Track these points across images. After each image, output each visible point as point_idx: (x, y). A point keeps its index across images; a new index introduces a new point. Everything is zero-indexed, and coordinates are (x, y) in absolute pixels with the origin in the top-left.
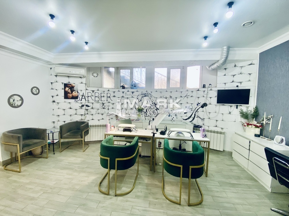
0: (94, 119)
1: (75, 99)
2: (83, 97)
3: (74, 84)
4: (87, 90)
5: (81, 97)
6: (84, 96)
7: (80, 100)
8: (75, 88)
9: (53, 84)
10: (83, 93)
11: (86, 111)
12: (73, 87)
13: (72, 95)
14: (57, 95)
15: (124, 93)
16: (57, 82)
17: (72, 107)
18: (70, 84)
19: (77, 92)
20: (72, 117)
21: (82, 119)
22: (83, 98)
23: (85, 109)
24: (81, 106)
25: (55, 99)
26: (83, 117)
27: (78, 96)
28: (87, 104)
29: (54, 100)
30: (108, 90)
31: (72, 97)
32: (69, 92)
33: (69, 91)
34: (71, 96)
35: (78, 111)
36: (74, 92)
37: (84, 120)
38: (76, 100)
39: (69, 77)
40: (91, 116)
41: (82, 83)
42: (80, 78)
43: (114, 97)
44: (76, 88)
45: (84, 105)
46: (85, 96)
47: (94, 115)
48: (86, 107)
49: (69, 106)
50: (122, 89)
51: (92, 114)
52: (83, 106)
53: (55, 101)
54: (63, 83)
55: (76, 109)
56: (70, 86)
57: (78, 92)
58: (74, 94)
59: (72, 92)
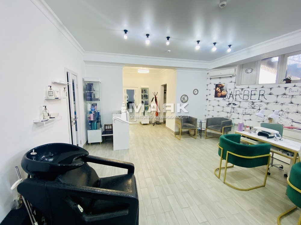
0: (239, 118)
2: (231, 96)
4: (236, 88)
5: (229, 96)
7: (228, 98)
8: (224, 88)
9: (208, 86)
10: (231, 92)
11: (232, 109)
12: (223, 87)
13: (221, 94)
14: (210, 95)
15: (288, 89)
16: (211, 84)
17: (220, 105)
18: (221, 84)
20: (219, 113)
23: (232, 107)
24: (228, 104)
25: (208, 97)
27: (226, 94)
28: (234, 103)
30: (262, 86)
31: (221, 96)
33: (219, 91)
34: (220, 95)
35: (224, 108)
36: (223, 91)
37: (229, 117)
38: (224, 98)
39: (220, 78)
40: (237, 115)
41: (231, 82)
43: (270, 94)
46: (233, 94)
48: (233, 105)
49: (218, 103)
50: (286, 83)
51: (239, 113)
52: (230, 104)
53: (208, 99)
56: (221, 86)
58: (223, 93)
59: (221, 91)
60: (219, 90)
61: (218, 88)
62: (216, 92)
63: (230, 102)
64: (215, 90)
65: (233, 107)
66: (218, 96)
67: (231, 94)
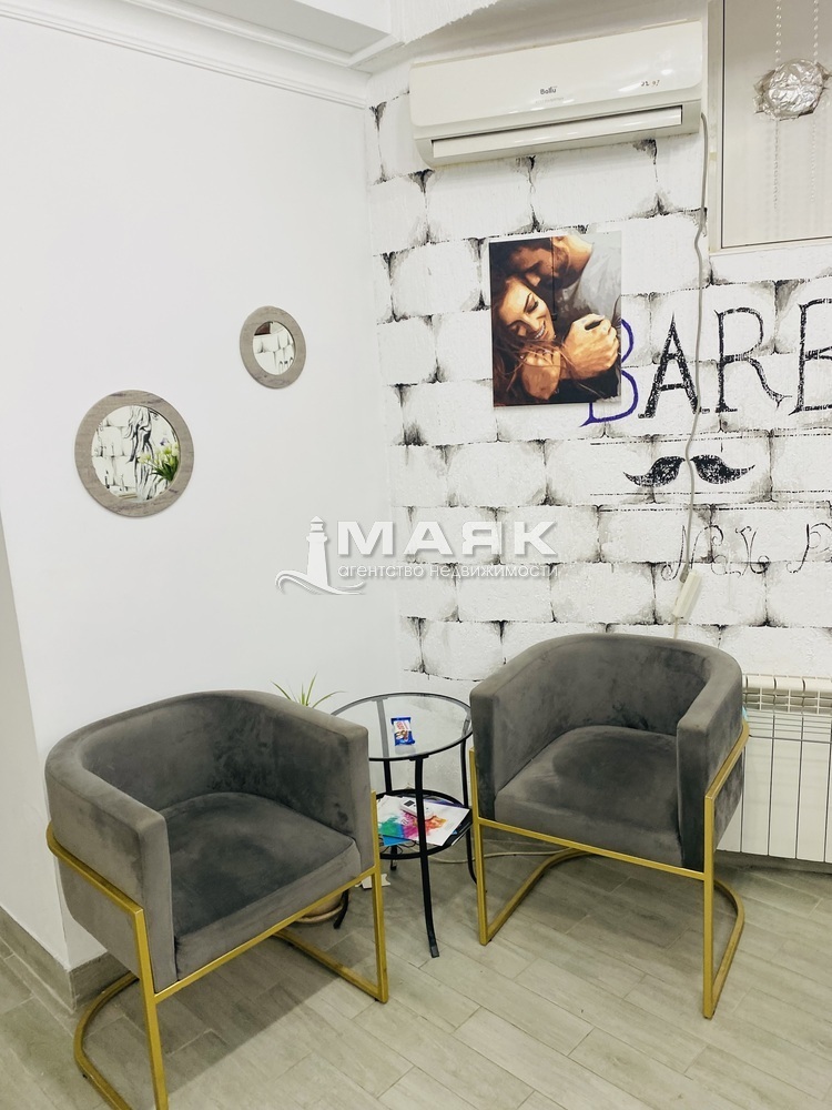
0: (777, 613)
1: (591, 400)
2: (673, 374)
3: (582, 229)
4: (711, 281)
5: (645, 375)
6: (683, 365)
7: (642, 407)
9: (401, 267)
10: (673, 330)
11: (699, 525)
12: (570, 272)
13: (567, 366)
14: (436, 378)
16: (428, 238)
17: (559, 491)
18: (546, 244)
19: (606, 324)
20: (565, 587)
21: (661, 612)
22: (667, 381)
23: (694, 507)
24: (644, 468)
25: (425, 408)
26: (667, 594)
27: (619, 361)
28: (712, 452)
29: (410, 421)
31: (562, 383)
32: (531, 333)
33: (539, 320)
34: (555, 372)
35: (615, 522)
36: (578, 326)
37: (677, 621)
38: (601, 410)
40: (752, 581)
41: (661, 209)
42: (644, 158)
44: (602, 281)
45: (678, 461)
46: (689, 354)
47: (777, 572)
48: (701, 484)
49: (534, 473)
51: (764, 565)
52: (664, 470)
53: (425, 436)
54: (480, 242)
55: (599, 509)
56: (548, 260)
57: (617, 322)
58: (588, 345)
59: (562, 330)
60: (530, 309)
61: (518, 296)
62: (509, 344)
63: (666, 450)
64: (486, 315)
65: (699, 500)
66: (535, 391)
67: (666, 357)
